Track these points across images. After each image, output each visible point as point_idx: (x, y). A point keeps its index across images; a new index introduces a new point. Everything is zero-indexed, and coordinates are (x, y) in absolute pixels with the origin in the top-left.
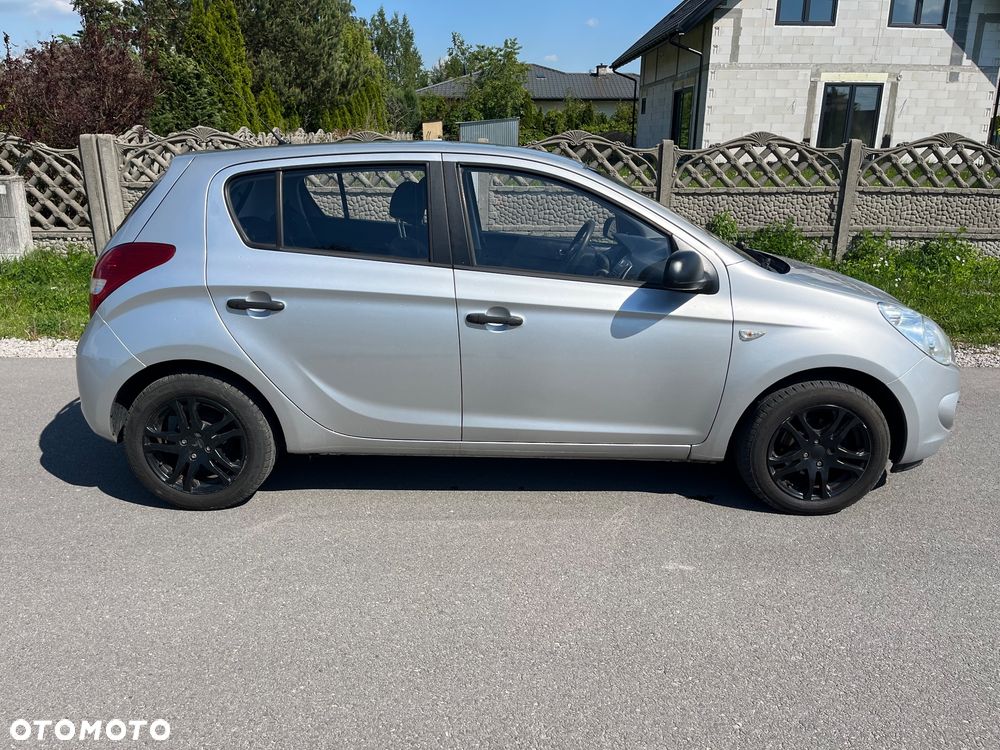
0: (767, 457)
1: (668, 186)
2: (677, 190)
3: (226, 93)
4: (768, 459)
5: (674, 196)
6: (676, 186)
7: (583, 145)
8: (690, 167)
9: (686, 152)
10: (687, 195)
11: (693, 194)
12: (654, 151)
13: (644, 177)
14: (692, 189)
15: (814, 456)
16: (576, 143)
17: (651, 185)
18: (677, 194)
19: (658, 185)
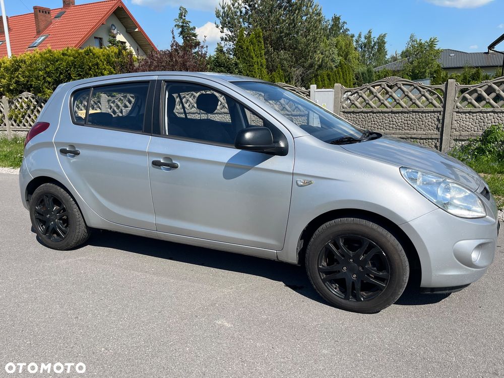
0: (318, 266)
1: (451, 108)
2: (457, 110)
3: (250, 71)
4: (318, 267)
5: (455, 114)
6: (457, 107)
7: (396, 85)
8: (467, 96)
9: (464, 86)
10: (465, 113)
11: (469, 112)
12: (443, 87)
13: (435, 102)
14: (469, 109)
15: (351, 270)
16: (391, 84)
17: (439, 107)
18: (458, 112)
19: (444, 107)
